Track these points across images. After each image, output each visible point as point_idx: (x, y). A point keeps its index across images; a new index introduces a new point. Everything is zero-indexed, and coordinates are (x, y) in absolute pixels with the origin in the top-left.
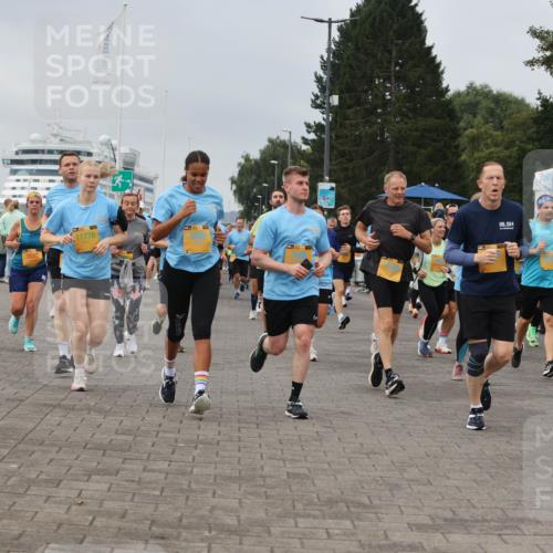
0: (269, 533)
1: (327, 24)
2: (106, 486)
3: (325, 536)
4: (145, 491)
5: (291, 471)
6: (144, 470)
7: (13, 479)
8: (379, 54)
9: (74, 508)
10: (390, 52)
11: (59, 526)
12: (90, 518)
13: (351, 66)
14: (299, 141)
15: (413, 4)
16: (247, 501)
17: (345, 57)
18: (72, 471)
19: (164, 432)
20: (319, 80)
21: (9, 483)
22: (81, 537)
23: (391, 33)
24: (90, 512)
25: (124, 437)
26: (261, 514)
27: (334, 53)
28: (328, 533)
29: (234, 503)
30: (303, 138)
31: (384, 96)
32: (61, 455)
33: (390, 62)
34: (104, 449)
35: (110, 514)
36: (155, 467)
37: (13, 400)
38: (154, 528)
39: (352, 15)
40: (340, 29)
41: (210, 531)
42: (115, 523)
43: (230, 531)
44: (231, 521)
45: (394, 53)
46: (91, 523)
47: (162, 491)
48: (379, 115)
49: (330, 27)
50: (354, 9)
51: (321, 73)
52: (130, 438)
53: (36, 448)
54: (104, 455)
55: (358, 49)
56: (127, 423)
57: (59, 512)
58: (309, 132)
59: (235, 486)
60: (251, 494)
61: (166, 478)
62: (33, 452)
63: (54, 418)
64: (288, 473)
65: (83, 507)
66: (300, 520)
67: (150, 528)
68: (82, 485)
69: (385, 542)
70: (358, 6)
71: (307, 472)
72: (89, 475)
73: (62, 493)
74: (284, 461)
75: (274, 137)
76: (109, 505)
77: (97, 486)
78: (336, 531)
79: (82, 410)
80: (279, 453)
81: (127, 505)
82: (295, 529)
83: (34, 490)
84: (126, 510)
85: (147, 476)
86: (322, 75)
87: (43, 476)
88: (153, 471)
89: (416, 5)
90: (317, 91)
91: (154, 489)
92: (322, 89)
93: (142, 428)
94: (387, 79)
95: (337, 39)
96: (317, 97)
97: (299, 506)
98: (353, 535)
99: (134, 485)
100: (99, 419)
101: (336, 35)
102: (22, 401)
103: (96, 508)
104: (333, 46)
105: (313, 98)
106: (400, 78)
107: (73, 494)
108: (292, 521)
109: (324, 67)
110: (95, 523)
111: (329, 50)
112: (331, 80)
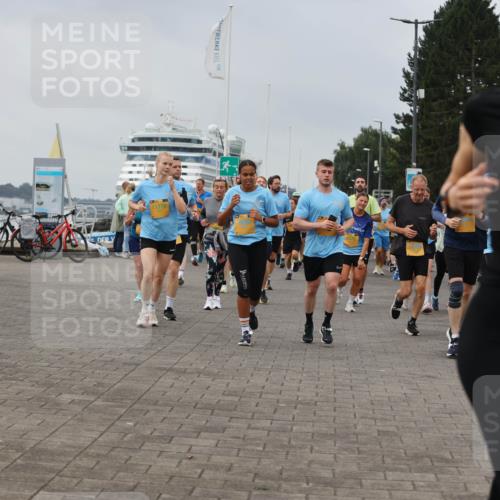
0: (361, 485)
1: (414, 25)
2: (213, 442)
3: (411, 487)
4: (249, 447)
5: (380, 428)
6: (249, 427)
7: (130, 435)
8: (461, 53)
9: (184, 461)
10: (470, 50)
11: (171, 478)
12: (199, 471)
13: (435, 64)
14: (389, 131)
15: (490, 7)
16: (342, 456)
17: (430, 54)
18: (183, 428)
19: (267, 393)
20: (407, 75)
21: (125, 439)
22: (190, 488)
23: (471, 33)
24: (198, 466)
25: (230, 398)
26: (354, 468)
27: (420, 52)
28: (414, 485)
29: (330, 458)
30: (393, 128)
31: (465, 90)
32: (173, 414)
33: (470, 60)
34: (212, 409)
35: (216, 468)
36: (258, 425)
37: (130, 364)
38: (257, 481)
39: (437, 16)
40: (425, 29)
41: (308, 483)
42: (222, 475)
43: (327, 483)
44: (326, 474)
45: (474, 52)
46: (200, 476)
47: (264, 448)
48: (460, 108)
49: (416, 27)
50: (438, 11)
51: (408, 69)
52: (236, 399)
53: (150, 408)
54: (212, 414)
55: (441, 47)
56: (233, 385)
57: (171, 465)
58: (398, 123)
59: (330, 443)
60: (346, 450)
61: (268, 435)
62: (148, 411)
63: (167, 380)
64: (379, 431)
65: (192, 461)
66: (389, 473)
67: (253, 481)
68: (193, 441)
69: (464, 494)
70: (441, 9)
71: (396, 430)
72: (198, 432)
73: (173, 448)
74: (375, 420)
75: (367, 126)
76: (216, 459)
77: (205, 442)
78: (422, 484)
79: (192, 373)
80: (371, 412)
81: (233, 459)
82: (384, 482)
83: (148, 446)
84: (232, 464)
85: (251, 433)
86: (410, 71)
87: (156, 434)
88: (257, 429)
89: (493, 8)
90: (405, 86)
91: (258, 445)
92: (410, 83)
93: (248, 390)
94: (468, 75)
95: (423, 38)
96: (405, 91)
97: (388, 460)
98: (436, 486)
99: (239, 442)
100: (208, 381)
101: (422, 34)
102: (138, 365)
103: (205, 462)
104: (419, 45)
105: (402, 92)
106: (479, 74)
107: (184, 449)
108: (382, 474)
109: (411, 64)
110: (203, 475)
111: (416, 48)
112: (418, 76)
